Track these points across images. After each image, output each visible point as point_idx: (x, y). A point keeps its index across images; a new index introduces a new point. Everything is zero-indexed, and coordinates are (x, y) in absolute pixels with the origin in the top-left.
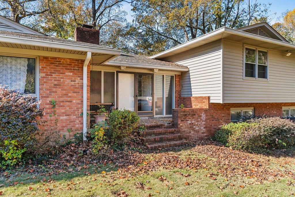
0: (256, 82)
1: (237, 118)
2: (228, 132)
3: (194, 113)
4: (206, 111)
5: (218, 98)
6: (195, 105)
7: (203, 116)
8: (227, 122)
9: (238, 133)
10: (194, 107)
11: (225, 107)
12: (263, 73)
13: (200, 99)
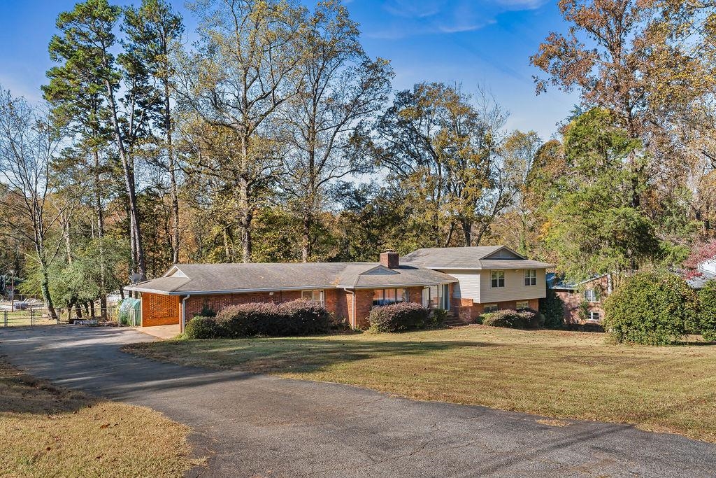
0: (499, 289)
1: (487, 311)
2: (483, 318)
3: (466, 309)
4: (471, 307)
5: (477, 300)
6: (464, 304)
7: (470, 311)
8: (482, 313)
9: (488, 319)
10: (463, 305)
11: (482, 304)
12: (502, 284)
13: (467, 300)
